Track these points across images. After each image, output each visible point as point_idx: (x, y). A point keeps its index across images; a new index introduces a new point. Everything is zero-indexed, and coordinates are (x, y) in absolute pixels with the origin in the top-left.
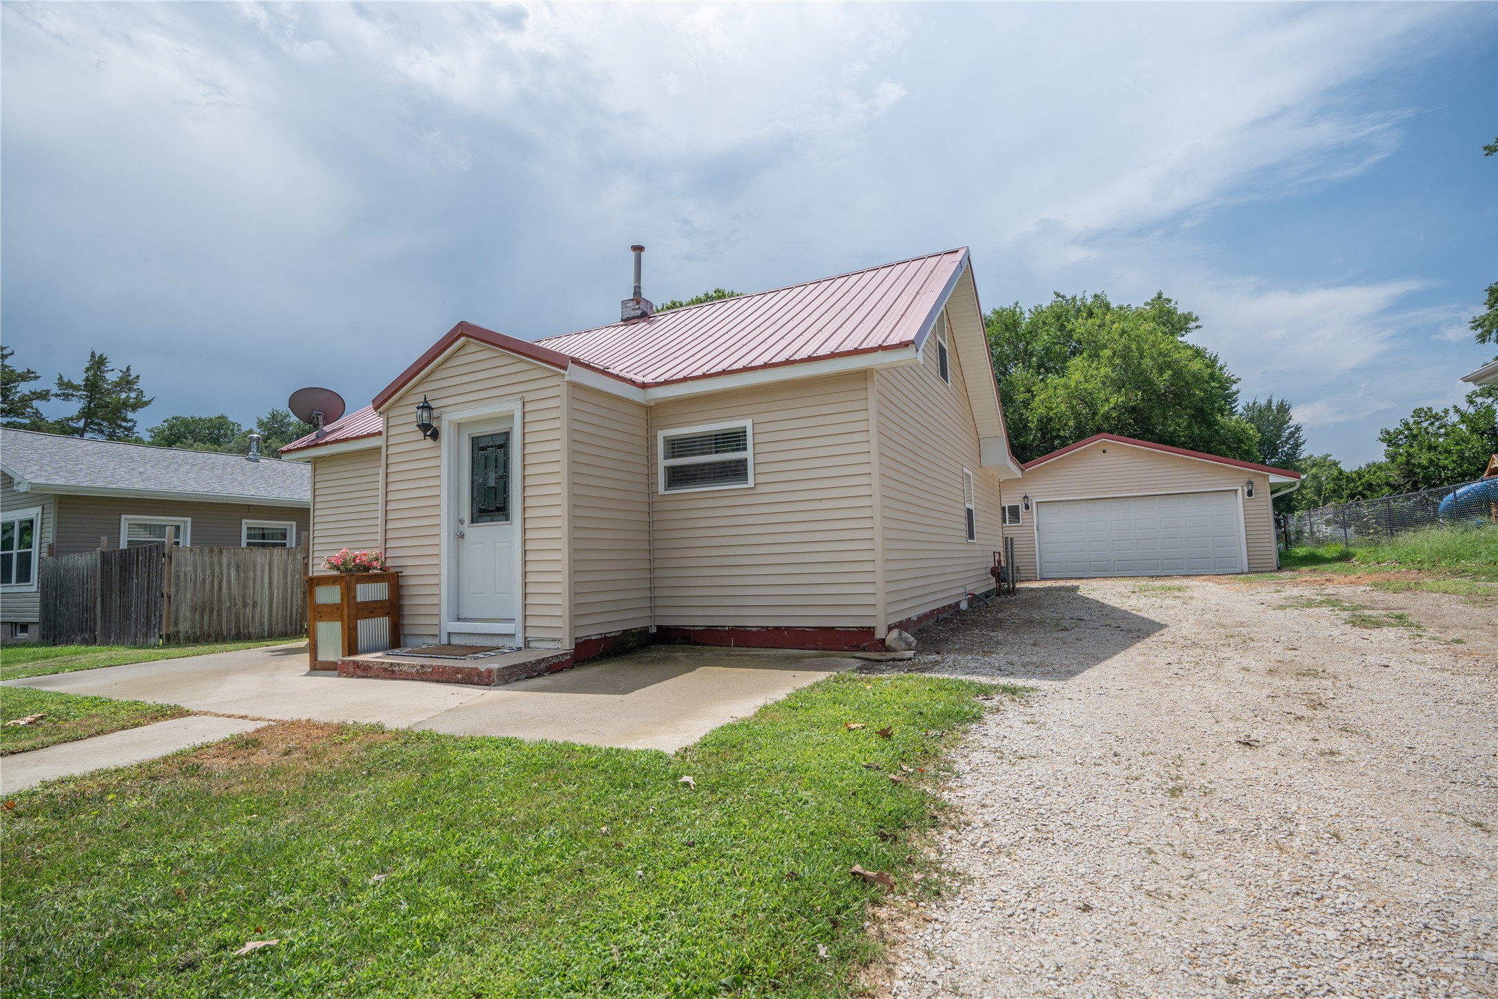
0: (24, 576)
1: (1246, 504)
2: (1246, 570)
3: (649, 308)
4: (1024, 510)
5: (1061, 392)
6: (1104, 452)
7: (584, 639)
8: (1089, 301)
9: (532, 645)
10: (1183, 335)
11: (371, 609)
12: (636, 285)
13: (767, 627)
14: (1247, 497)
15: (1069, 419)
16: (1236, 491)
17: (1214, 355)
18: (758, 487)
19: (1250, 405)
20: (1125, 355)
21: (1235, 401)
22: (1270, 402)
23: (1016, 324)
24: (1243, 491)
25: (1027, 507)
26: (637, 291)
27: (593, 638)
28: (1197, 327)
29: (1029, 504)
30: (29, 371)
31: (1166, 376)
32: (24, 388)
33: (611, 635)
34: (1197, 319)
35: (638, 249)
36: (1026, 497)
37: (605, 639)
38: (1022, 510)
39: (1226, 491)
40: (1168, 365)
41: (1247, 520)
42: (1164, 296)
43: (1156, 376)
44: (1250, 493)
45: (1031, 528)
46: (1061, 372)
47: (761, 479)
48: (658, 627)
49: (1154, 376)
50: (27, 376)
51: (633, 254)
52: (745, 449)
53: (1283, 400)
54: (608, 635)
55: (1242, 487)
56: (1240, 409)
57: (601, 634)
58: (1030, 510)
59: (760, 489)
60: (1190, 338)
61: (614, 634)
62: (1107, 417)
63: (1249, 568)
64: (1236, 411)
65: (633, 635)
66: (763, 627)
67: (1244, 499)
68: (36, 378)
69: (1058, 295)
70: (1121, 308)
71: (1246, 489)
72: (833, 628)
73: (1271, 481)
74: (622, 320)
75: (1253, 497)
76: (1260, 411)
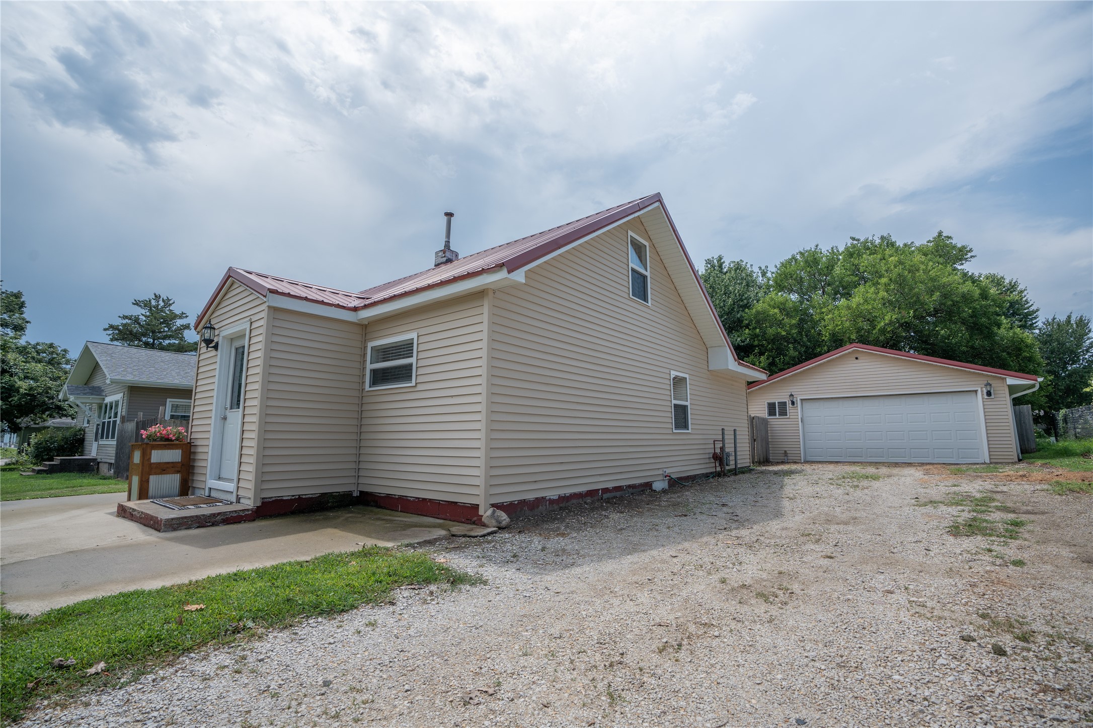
0: (113, 437)
1: (985, 403)
2: (988, 461)
3: (454, 255)
4: (791, 406)
5: (844, 312)
6: (857, 358)
7: (274, 499)
8: (878, 241)
9: (242, 501)
10: (962, 264)
11: (164, 468)
12: (446, 240)
13: (419, 498)
14: (986, 397)
15: (852, 334)
16: (976, 391)
17: (1014, 281)
18: (418, 385)
19: (1050, 320)
20: (901, 282)
21: (1035, 318)
22: (1069, 317)
23: (816, 262)
24: (982, 391)
25: (793, 403)
26: (447, 245)
27: (284, 498)
28: (971, 257)
29: (795, 400)
30: (183, 313)
31: (934, 298)
32: (179, 322)
33: (307, 496)
34: (971, 250)
35: (449, 215)
36: (792, 395)
37: (300, 499)
38: (789, 405)
39: (967, 391)
40: (937, 288)
41: (987, 417)
42: (944, 234)
43: (926, 297)
44: (989, 394)
45: (797, 420)
46: (848, 295)
47: (420, 379)
48: (361, 492)
49: (925, 298)
50: (182, 316)
51: (446, 218)
52: (412, 356)
53: (1082, 316)
54: (304, 497)
55: (982, 388)
56: (1040, 324)
57: (293, 496)
58: (795, 406)
59: (420, 387)
60: (968, 267)
61: (311, 496)
62: (883, 331)
63: (990, 459)
64: (1037, 326)
65: (334, 497)
66: (416, 498)
67: (983, 398)
68: (187, 316)
69: (853, 239)
70: (905, 245)
71: (985, 391)
72: (457, 503)
73: (1008, 384)
74: (435, 266)
75: (993, 396)
76: (1059, 325)
